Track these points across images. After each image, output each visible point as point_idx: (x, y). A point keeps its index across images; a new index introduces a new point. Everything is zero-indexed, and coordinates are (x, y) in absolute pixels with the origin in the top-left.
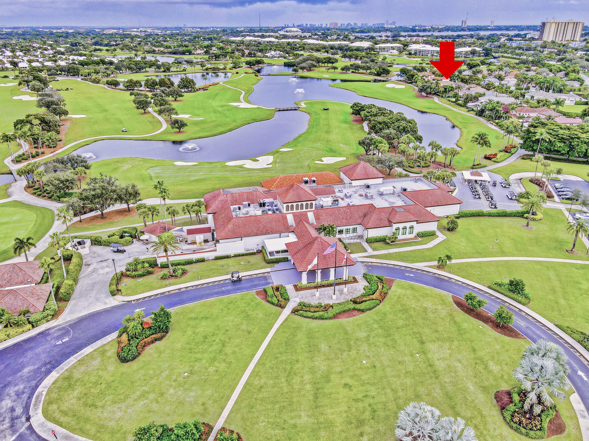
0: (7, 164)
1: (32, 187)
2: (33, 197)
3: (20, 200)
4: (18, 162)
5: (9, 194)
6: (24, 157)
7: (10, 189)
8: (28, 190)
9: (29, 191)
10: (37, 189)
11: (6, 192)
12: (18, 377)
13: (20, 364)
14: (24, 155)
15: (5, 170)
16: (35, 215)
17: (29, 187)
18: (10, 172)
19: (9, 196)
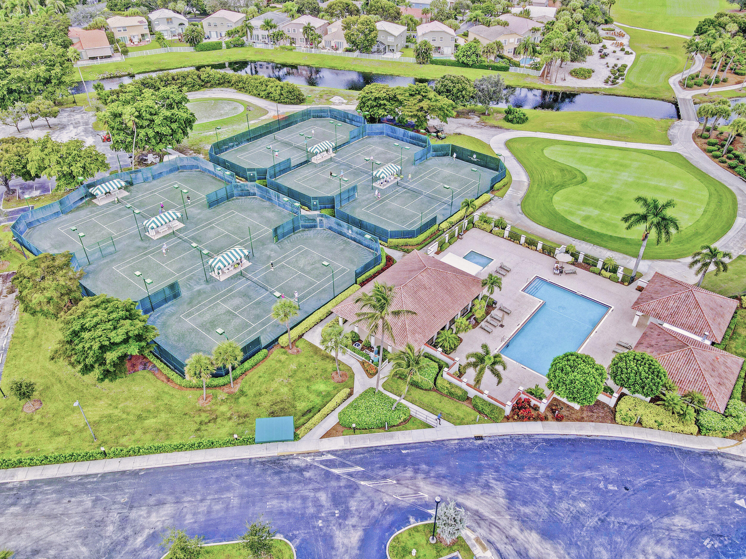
0: (672, 86)
1: (705, 138)
2: (705, 156)
3: (685, 155)
4: (689, 87)
5: (670, 138)
6: (696, 80)
7: (672, 130)
8: (698, 140)
9: (699, 143)
10: (713, 145)
11: (666, 133)
12: (664, 526)
13: (669, 498)
14: (697, 76)
15: (667, 95)
16: (706, 193)
17: (701, 136)
18: (673, 100)
19: (670, 142)
